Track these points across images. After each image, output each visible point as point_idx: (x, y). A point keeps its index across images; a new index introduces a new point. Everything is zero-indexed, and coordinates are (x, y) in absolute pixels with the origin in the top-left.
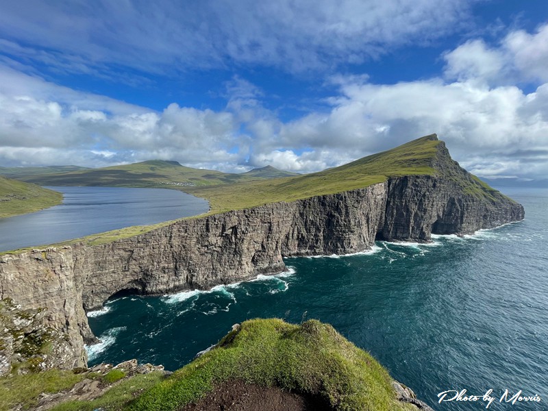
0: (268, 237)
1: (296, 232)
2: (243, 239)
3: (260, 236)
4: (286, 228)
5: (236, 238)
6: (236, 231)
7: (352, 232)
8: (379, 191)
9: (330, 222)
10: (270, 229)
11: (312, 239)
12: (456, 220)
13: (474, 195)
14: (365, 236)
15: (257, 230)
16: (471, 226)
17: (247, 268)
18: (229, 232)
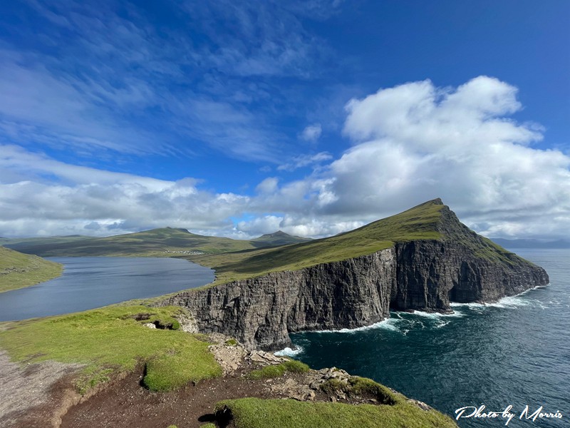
0: (272, 309)
1: (303, 303)
2: (246, 311)
3: (263, 308)
4: (292, 299)
5: (238, 310)
6: (239, 303)
7: (363, 302)
8: (387, 257)
9: (338, 292)
10: (274, 300)
11: (321, 311)
12: (474, 286)
13: (487, 259)
14: (377, 306)
15: (261, 301)
16: (491, 293)
17: (249, 346)
18: (231, 304)
